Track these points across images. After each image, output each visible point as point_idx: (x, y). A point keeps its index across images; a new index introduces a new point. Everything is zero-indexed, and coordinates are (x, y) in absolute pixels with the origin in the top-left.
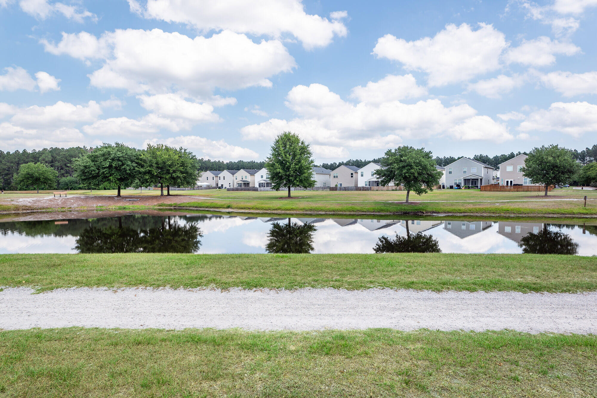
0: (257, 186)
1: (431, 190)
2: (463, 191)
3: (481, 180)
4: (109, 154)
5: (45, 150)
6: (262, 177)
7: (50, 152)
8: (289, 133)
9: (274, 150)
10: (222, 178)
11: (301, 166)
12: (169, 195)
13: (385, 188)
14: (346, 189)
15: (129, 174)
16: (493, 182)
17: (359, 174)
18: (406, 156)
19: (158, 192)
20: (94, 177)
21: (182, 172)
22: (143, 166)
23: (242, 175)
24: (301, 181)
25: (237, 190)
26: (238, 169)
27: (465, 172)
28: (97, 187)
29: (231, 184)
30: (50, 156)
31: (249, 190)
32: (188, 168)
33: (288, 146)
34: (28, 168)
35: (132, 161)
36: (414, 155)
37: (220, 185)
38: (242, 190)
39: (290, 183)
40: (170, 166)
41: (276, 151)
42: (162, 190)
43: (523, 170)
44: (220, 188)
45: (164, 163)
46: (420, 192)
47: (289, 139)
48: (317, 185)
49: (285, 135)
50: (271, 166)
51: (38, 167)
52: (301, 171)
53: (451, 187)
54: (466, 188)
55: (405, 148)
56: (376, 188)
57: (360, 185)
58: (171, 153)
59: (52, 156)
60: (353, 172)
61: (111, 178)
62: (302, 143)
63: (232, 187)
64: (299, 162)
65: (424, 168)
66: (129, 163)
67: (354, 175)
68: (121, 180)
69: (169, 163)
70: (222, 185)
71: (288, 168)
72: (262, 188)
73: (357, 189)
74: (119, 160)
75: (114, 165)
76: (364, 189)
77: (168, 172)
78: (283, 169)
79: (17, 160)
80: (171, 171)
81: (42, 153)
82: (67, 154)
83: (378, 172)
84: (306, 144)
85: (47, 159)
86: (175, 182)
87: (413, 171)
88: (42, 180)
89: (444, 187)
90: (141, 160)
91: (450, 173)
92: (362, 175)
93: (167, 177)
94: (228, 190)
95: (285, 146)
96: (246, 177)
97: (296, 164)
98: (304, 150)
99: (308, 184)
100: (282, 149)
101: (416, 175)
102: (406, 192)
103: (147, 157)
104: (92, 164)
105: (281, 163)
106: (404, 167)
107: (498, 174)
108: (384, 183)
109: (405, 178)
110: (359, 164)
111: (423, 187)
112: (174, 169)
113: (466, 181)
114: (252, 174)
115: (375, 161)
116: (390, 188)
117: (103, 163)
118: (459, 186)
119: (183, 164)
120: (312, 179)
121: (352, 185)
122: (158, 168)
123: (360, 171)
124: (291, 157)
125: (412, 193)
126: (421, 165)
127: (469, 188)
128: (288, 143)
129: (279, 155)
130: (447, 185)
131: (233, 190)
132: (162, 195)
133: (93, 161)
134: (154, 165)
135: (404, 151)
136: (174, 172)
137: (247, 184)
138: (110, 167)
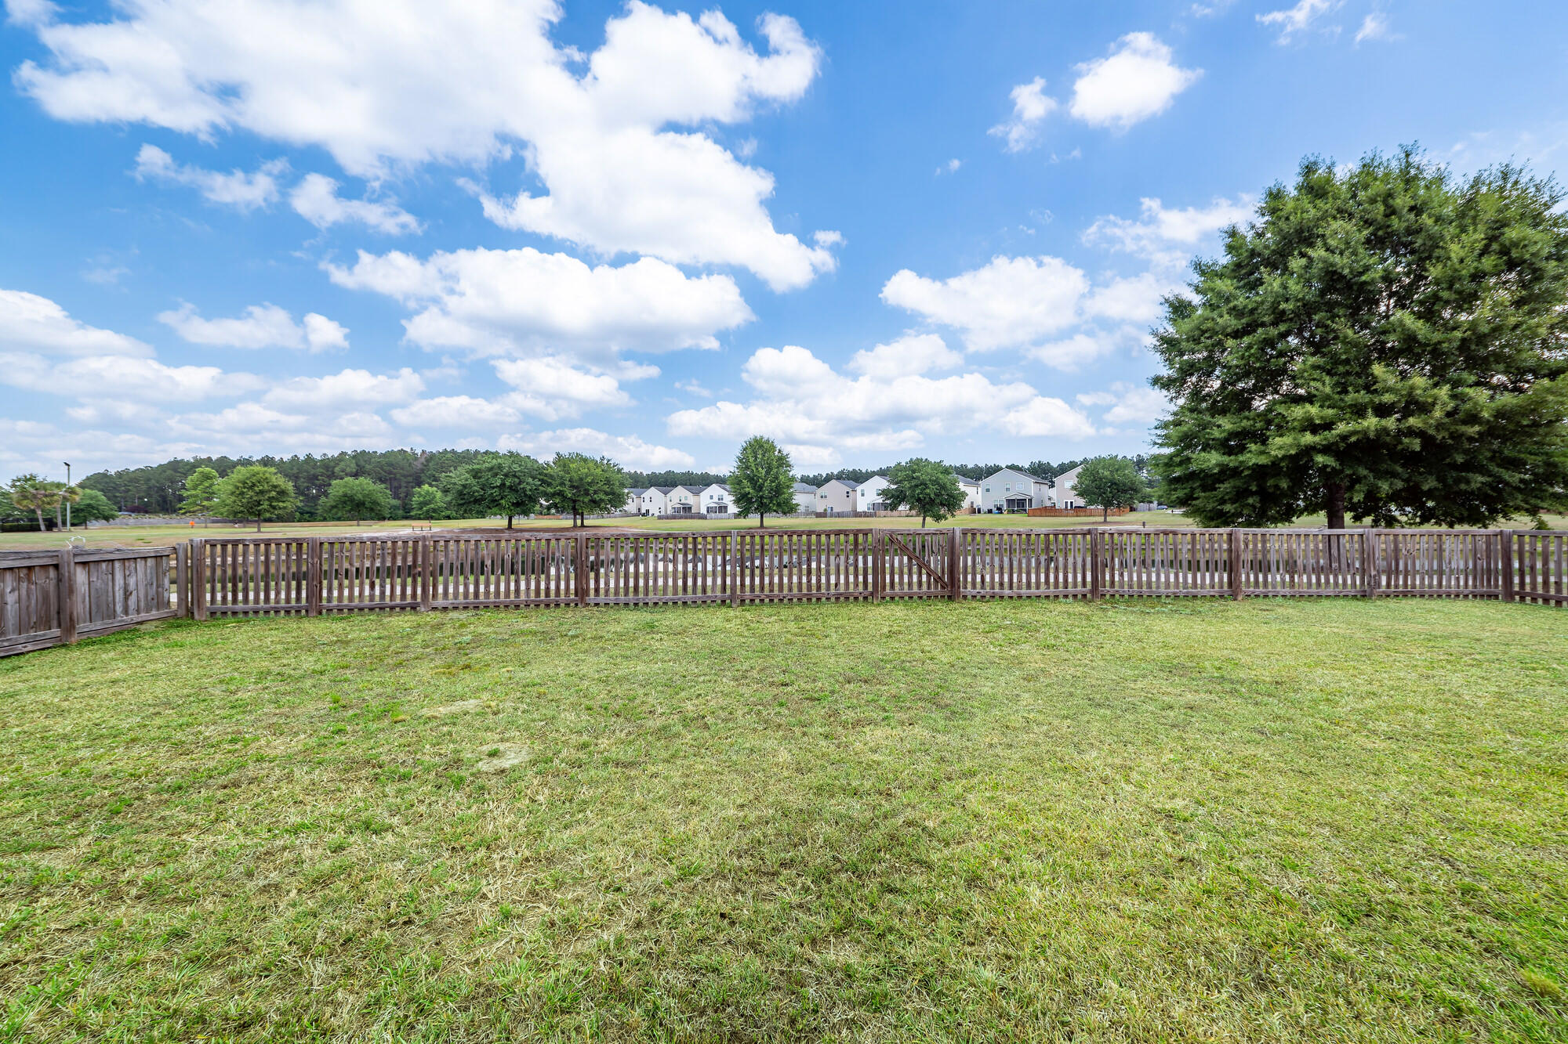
0: (704, 511)
1: (953, 516)
2: (1005, 516)
3: (1030, 500)
4: (500, 467)
5: (343, 454)
6: (711, 497)
7: (354, 457)
8: (762, 438)
9: (741, 461)
10: (647, 500)
11: (779, 484)
12: (582, 526)
13: (895, 513)
14: (839, 515)
15: (530, 497)
16: (1048, 504)
17: (859, 493)
18: (919, 471)
19: (569, 523)
20: (477, 501)
21: (606, 494)
22: (549, 485)
23: (680, 495)
24: (779, 505)
25: (673, 517)
26: (675, 485)
27: (1008, 489)
28: (482, 515)
29: (663, 509)
30: (353, 465)
31: (692, 517)
32: (615, 488)
33: (760, 456)
34: (345, 486)
35: (534, 478)
36: (929, 471)
37: (643, 511)
38: (681, 518)
39: (763, 509)
40: (589, 484)
41: (744, 463)
42: (575, 519)
43: (1074, 488)
44: (643, 515)
45: (581, 479)
46: (938, 518)
47: (761, 446)
48: (801, 509)
49: (756, 440)
50: (733, 483)
51: (361, 485)
52: (778, 491)
53: (990, 511)
54: (1009, 512)
55: (919, 460)
56: (883, 513)
57: (859, 509)
58: (591, 465)
59: (357, 465)
60: (850, 490)
61: (503, 502)
62: (780, 451)
63: (663, 513)
64: (777, 478)
65: (943, 487)
66: (530, 480)
67: (851, 493)
68: (517, 504)
69: (589, 480)
70: (648, 511)
71: (761, 488)
72: (713, 515)
73: (857, 514)
74: (515, 476)
75: (508, 484)
76: (865, 515)
77: (587, 493)
78: (754, 489)
79: (295, 471)
80: (591, 492)
81: (340, 460)
82: (383, 461)
83: (884, 493)
84: (785, 453)
85: (348, 470)
86: (595, 505)
87: (928, 491)
88: (368, 505)
89: (979, 512)
90: (546, 475)
91: (988, 490)
92: (863, 495)
93: (586, 500)
94: (660, 518)
95: (756, 458)
96: (686, 498)
97: (772, 482)
98: (783, 461)
99: (788, 509)
100: (752, 460)
101: (932, 496)
102: (921, 519)
103: (556, 470)
104: (473, 481)
105: (752, 480)
106: (917, 486)
107: (1053, 493)
108: (893, 507)
109: (919, 500)
110: (858, 478)
111: (942, 512)
112: (595, 488)
113: (1010, 502)
114: (697, 493)
115: (882, 473)
116: (903, 513)
117: (492, 480)
118: (1000, 510)
119: (608, 482)
120: (794, 502)
121: (848, 509)
122: (573, 487)
123: (859, 488)
124: (764, 472)
125: (928, 519)
126: (938, 484)
127: (1013, 512)
128: (760, 452)
129: (747, 468)
130: (985, 508)
131: (667, 517)
132: (575, 526)
133: (474, 477)
134: (567, 483)
135: (916, 465)
136: (595, 492)
137: (687, 509)
138: (503, 485)
